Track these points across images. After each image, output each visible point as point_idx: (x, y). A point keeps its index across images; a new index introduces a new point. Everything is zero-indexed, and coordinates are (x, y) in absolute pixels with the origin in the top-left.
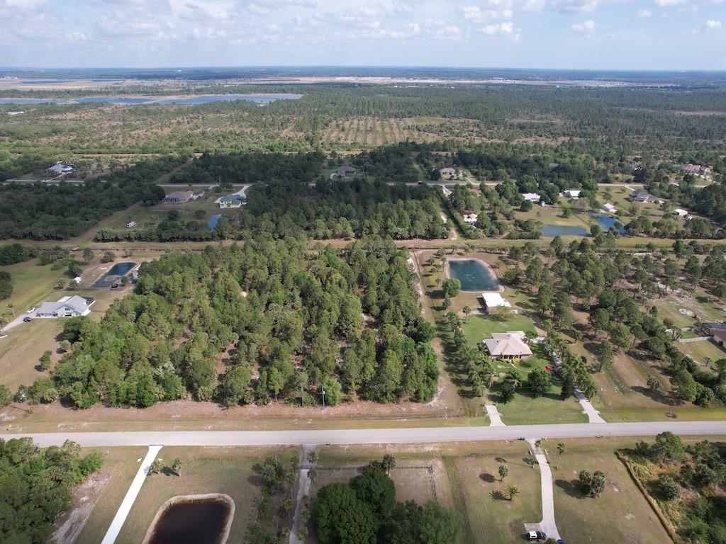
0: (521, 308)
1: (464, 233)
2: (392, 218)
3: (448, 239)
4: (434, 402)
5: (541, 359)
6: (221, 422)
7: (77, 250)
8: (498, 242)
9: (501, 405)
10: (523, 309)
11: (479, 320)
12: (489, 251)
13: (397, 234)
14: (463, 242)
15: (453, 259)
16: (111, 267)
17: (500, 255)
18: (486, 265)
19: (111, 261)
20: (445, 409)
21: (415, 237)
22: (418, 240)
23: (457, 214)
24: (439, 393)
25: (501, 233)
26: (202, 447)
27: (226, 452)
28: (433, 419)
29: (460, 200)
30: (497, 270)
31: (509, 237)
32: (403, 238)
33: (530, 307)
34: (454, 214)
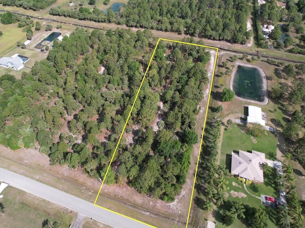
0: (273, 125)
1: (258, 41)
2: (211, 24)
3: (245, 45)
4: (173, 204)
5: (269, 187)
6: (45, 175)
7: (41, 19)
8: (281, 53)
9: (220, 224)
10: (274, 127)
11: (237, 129)
12: (270, 62)
13: (211, 36)
14: (255, 50)
15: (242, 65)
16: (49, 34)
17: (277, 67)
18: (263, 74)
19: (50, 30)
20: (178, 214)
21: (223, 40)
22: (224, 42)
23: (259, 23)
24: (181, 196)
25: (286, 47)
26: (26, 193)
27: (37, 202)
28: (167, 219)
29: (265, 13)
30: (269, 81)
31: (291, 51)
32: (214, 39)
33: (281, 126)
34: (257, 24)
